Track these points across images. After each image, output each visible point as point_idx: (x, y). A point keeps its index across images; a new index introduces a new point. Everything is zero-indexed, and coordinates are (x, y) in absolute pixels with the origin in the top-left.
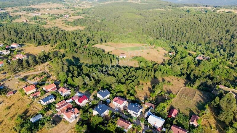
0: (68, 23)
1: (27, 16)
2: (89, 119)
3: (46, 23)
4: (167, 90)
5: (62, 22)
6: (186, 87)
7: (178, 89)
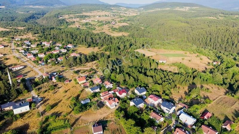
0: (114, 29)
1: (80, 22)
2: (126, 108)
3: (95, 28)
4: (204, 96)
5: (109, 28)
6: (226, 96)
7: (216, 97)
